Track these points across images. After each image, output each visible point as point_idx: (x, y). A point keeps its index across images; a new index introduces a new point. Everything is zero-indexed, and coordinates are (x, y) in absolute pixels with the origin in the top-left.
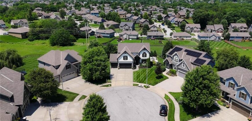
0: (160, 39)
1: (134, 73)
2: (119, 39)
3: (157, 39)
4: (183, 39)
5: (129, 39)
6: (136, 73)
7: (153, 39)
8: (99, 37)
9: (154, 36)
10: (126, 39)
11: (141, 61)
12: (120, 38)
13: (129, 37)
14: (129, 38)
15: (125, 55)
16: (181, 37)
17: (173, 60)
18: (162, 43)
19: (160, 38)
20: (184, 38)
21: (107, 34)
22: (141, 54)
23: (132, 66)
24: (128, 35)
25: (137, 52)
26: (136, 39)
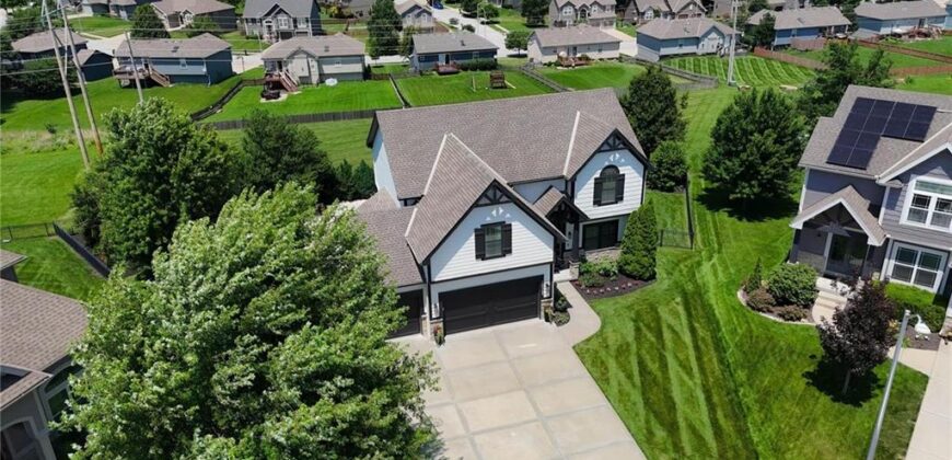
0: (484, 68)
2: (268, 83)
3: (465, 68)
4: (587, 59)
5: (322, 82)
7: (450, 69)
8: (146, 83)
9: (450, 56)
10: (305, 81)
12: (275, 78)
13: (320, 68)
14: (323, 77)
16: (575, 48)
18: (505, 87)
19: (480, 60)
20: (593, 55)
21: (192, 61)
22: (586, 187)
23: (542, 297)
24: (313, 57)
25: (551, 175)
26: (361, 77)
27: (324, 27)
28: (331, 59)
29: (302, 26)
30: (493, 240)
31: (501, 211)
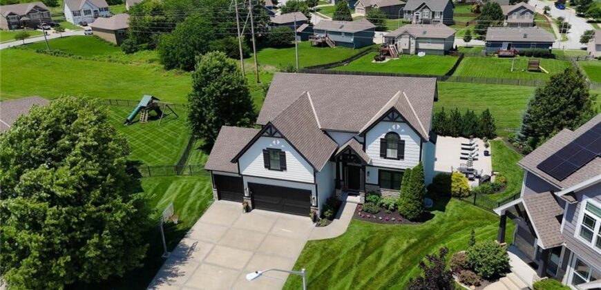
0: (538, 55)
1: (311, 248)
2: (383, 51)
3: (522, 54)
5: (416, 53)
6: (317, 256)
7: (507, 53)
8: (323, 45)
9: (511, 45)
10: (406, 52)
11: (373, 178)
12: (387, 49)
13: (417, 45)
14: (417, 50)
15: (271, 146)
17: (570, 219)
18: (539, 71)
19: (536, 49)
21: (347, 34)
22: (374, 142)
23: (311, 205)
24: (413, 37)
25: (352, 130)
26: (443, 53)
27: (455, 19)
28: (425, 40)
29: (437, 17)
30: (274, 159)
31: (278, 142)
